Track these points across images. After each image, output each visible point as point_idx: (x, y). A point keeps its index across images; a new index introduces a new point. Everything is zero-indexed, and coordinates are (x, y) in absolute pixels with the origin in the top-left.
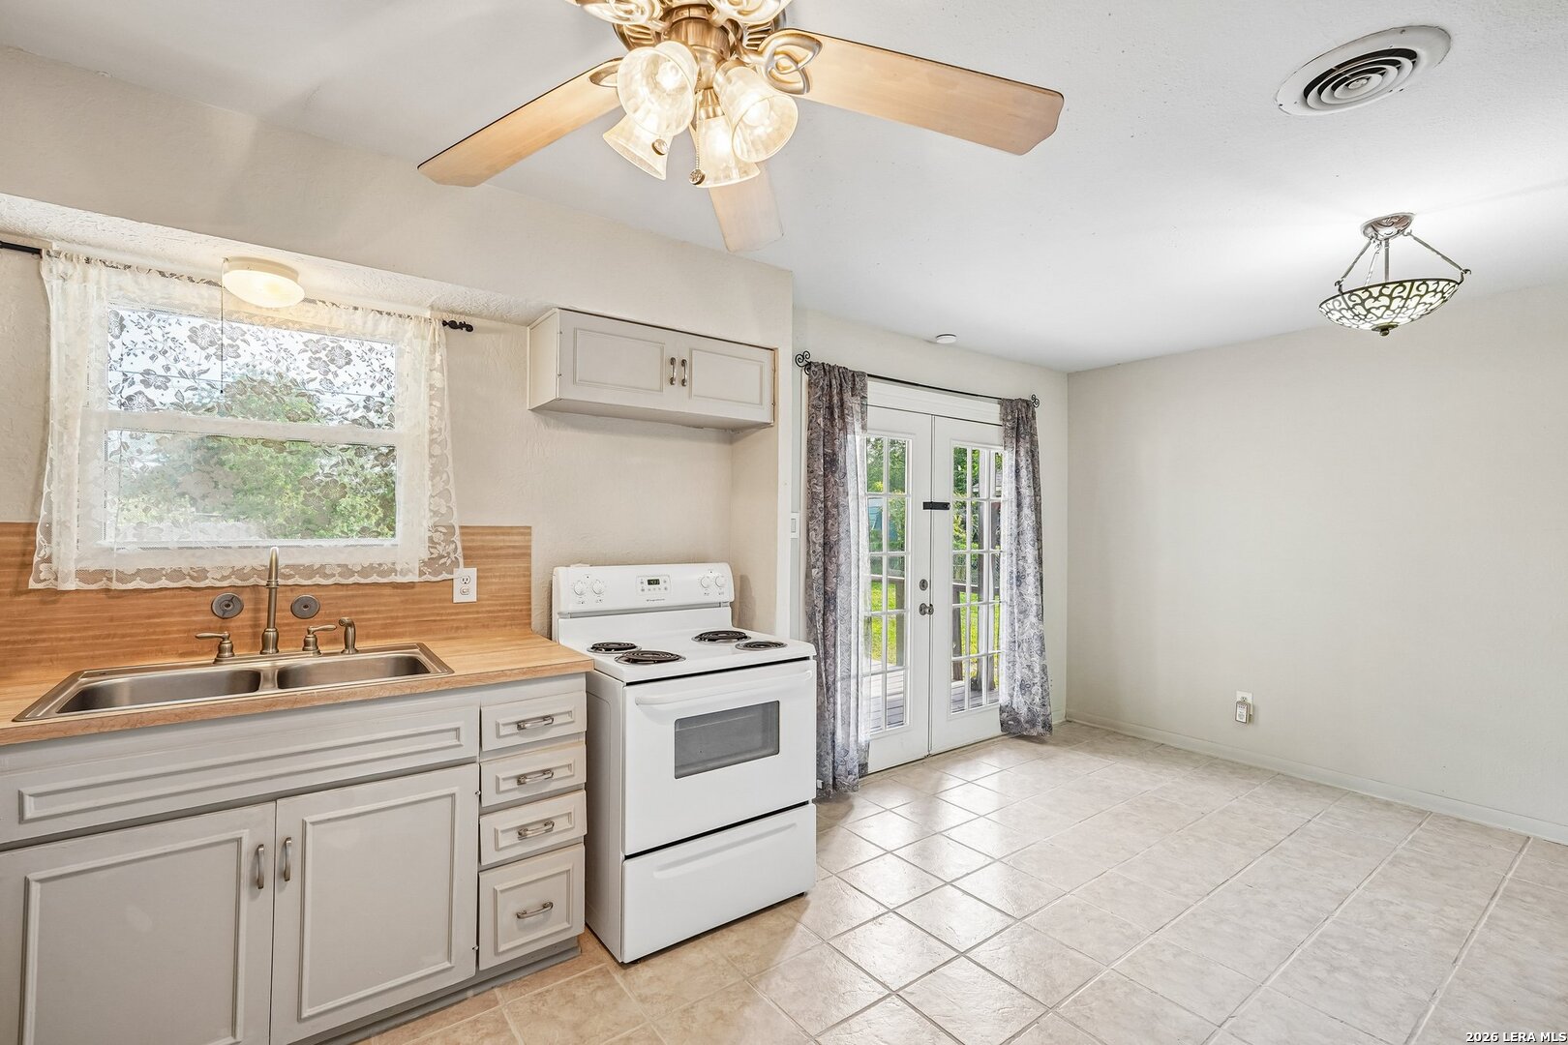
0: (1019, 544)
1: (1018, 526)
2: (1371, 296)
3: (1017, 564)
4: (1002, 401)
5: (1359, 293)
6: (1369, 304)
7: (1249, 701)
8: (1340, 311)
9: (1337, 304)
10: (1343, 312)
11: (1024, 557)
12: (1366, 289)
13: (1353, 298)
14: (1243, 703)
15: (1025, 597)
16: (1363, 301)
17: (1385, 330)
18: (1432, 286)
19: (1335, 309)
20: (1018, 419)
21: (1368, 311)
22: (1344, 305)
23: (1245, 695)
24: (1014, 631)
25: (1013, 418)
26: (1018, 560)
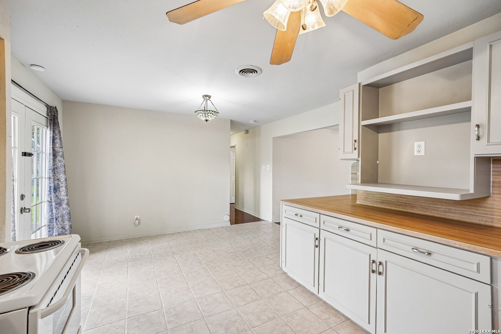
0: (54, 173)
1: (54, 165)
2: (210, 113)
3: (54, 182)
4: (47, 106)
5: (208, 111)
6: (209, 114)
7: (139, 218)
8: (202, 114)
9: (203, 112)
10: (203, 114)
11: (58, 179)
12: (210, 111)
13: (207, 112)
14: (137, 219)
15: (59, 197)
16: (208, 113)
17: (207, 121)
18: (211, 112)
19: (202, 113)
20: (54, 116)
21: (208, 116)
22: (204, 113)
23: (137, 216)
24: (52, 213)
25: (51, 115)
26: (54, 181)
